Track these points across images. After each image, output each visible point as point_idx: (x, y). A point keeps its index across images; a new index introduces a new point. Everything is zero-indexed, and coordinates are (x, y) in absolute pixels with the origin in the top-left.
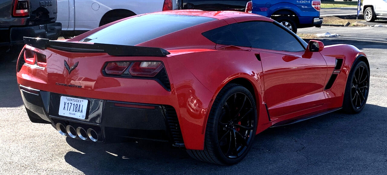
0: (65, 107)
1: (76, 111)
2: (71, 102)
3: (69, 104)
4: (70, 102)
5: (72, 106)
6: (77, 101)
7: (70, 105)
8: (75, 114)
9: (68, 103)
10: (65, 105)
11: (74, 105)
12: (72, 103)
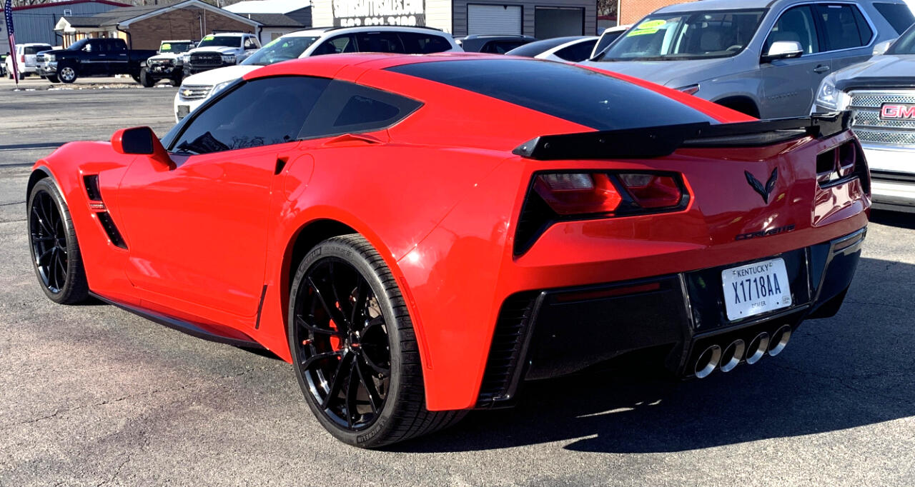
0: (737, 296)
1: (764, 294)
4: (744, 279)
5: (753, 284)
6: (760, 269)
7: (746, 285)
8: (764, 303)
9: (742, 284)
10: (736, 290)
11: (755, 281)
12: (750, 281)
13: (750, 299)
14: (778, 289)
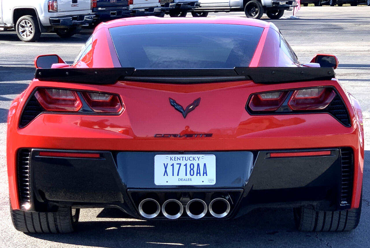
0: (166, 171)
1: (192, 174)
2: (179, 162)
3: (175, 165)
4: (175, 163)
5: (183, 168)
6: (191, 159)
7: (176, 167)
8: (191, 180)
9: (173, 165)
10: (166, 168)
11: (186, 165)
12: (180, 164)
13: (178, 175)
14: (205, 173)
